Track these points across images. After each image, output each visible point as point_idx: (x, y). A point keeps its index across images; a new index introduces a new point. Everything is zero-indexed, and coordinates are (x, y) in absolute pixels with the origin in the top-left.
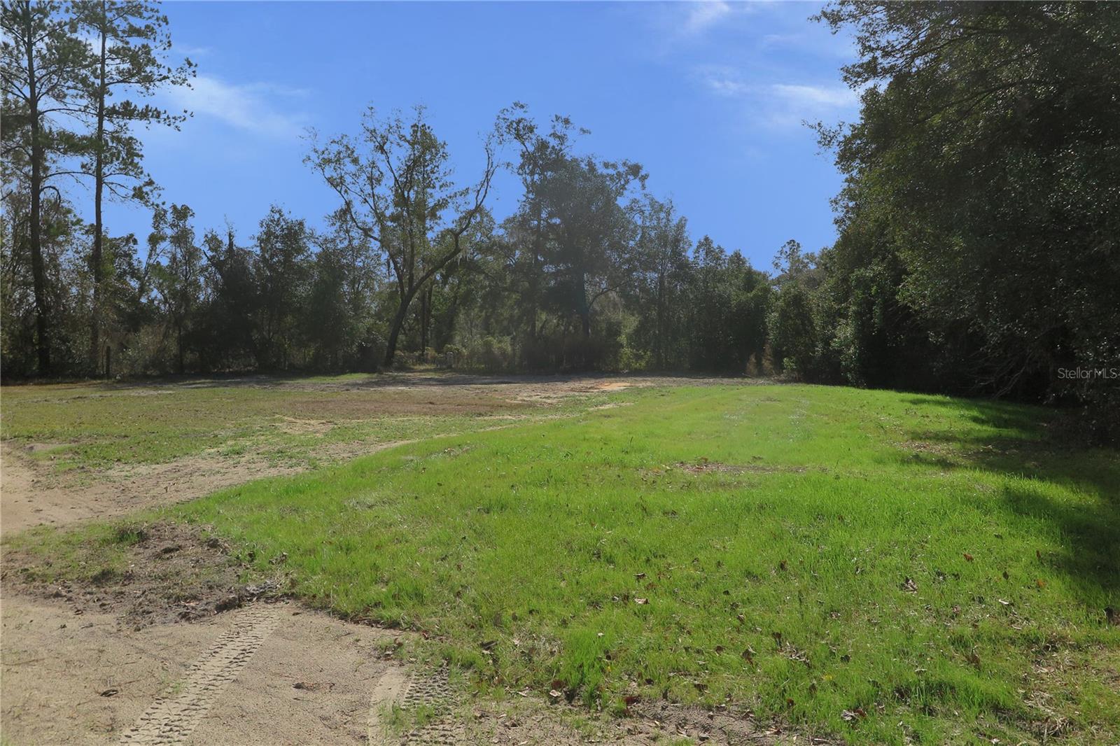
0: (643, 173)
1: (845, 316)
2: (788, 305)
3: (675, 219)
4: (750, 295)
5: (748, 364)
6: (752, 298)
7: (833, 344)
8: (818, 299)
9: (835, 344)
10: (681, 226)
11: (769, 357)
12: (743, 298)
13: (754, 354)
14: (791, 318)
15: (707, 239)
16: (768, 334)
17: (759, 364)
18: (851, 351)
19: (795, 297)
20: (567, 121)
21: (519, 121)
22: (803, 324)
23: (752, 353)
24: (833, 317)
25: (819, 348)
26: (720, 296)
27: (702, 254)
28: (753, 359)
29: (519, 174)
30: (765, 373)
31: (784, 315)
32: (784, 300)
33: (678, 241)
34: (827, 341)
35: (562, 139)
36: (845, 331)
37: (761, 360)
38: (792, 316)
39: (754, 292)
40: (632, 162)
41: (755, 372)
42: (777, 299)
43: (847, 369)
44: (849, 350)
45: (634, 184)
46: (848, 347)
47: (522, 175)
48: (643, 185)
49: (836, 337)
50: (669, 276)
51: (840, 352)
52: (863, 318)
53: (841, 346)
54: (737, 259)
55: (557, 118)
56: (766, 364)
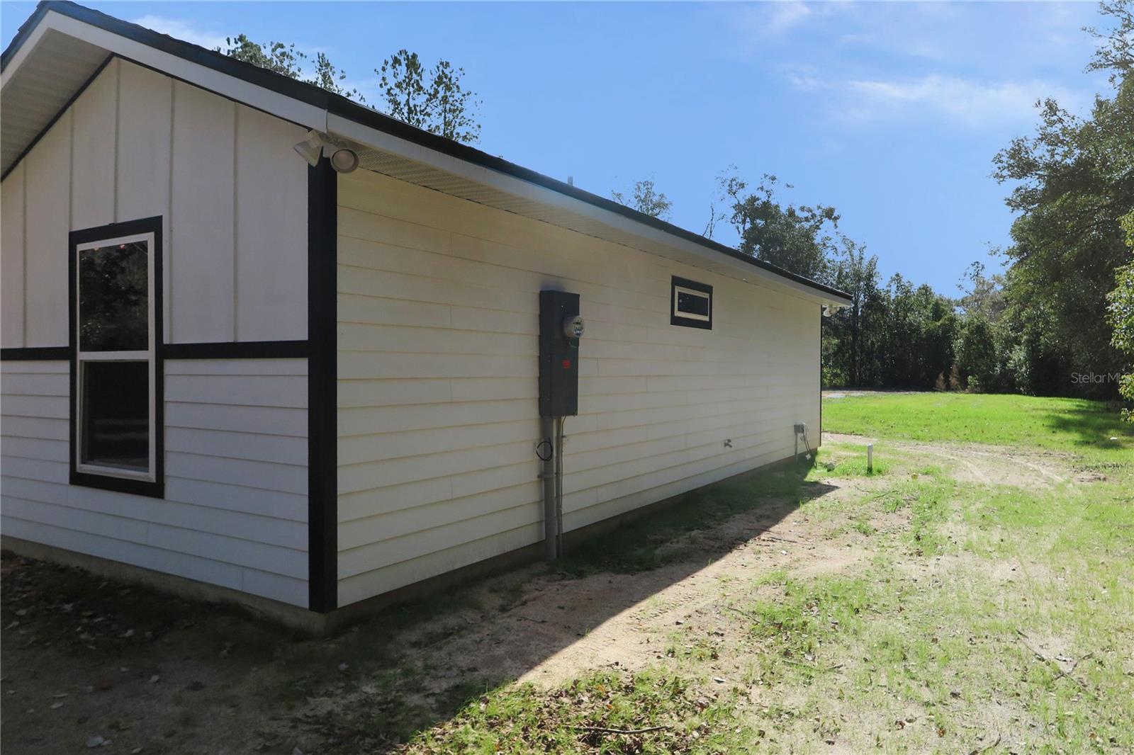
0: (835, 214)
1: (1019, 344)
2: (972, 333)
3: (867, 257)
4: (938, 324)
5: (937, 381)
6: (939, 327)
7: (1009, 365)
8: (998, 327)
9: (1011, 365)
10: (872, 264)
11: (955, 375)
12: (931, 326)
13: (943, 372)
14: (974, 343)
15: (897, 275)
16: (955, 357)
17: (947, 381)
18: (1023, 370)
19: (978, 327)
20: (774, 179)
21: (733, 180)
22: (985, 349)
23: (941, 372)
24: (1010, 343)
25: (998, 369)
26: (911, 324)
27: (894, 288)
28: (942, 377)
29: (732, 223)
30: (953, 387)
31: (968, 342)
32: (969, 329)
33: (871, 276)
34: (1004, 362)
35: (769, 193)
36: (1019, 355)
37: (948, 377)
38: (975, 342)
39: (941, 321)
40: (825, 206)
41: (944, 387)
42: (962, 327)
43: (1020, 384)
44: (1021, 369)
45: (827, 223)
46: (1021, 367)
47: (734, 223)
48: (835, 225)
49: (1011, 359)
50: (863, 307)
51: (1015, 371)
52: (1033, 344)
53: (1016, 366)
54: (926, 290)
55: (766, 176)
56: (953, 380)
